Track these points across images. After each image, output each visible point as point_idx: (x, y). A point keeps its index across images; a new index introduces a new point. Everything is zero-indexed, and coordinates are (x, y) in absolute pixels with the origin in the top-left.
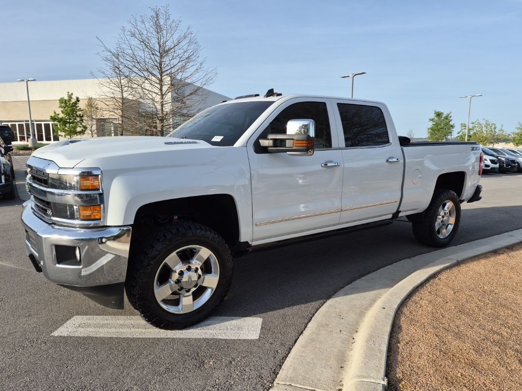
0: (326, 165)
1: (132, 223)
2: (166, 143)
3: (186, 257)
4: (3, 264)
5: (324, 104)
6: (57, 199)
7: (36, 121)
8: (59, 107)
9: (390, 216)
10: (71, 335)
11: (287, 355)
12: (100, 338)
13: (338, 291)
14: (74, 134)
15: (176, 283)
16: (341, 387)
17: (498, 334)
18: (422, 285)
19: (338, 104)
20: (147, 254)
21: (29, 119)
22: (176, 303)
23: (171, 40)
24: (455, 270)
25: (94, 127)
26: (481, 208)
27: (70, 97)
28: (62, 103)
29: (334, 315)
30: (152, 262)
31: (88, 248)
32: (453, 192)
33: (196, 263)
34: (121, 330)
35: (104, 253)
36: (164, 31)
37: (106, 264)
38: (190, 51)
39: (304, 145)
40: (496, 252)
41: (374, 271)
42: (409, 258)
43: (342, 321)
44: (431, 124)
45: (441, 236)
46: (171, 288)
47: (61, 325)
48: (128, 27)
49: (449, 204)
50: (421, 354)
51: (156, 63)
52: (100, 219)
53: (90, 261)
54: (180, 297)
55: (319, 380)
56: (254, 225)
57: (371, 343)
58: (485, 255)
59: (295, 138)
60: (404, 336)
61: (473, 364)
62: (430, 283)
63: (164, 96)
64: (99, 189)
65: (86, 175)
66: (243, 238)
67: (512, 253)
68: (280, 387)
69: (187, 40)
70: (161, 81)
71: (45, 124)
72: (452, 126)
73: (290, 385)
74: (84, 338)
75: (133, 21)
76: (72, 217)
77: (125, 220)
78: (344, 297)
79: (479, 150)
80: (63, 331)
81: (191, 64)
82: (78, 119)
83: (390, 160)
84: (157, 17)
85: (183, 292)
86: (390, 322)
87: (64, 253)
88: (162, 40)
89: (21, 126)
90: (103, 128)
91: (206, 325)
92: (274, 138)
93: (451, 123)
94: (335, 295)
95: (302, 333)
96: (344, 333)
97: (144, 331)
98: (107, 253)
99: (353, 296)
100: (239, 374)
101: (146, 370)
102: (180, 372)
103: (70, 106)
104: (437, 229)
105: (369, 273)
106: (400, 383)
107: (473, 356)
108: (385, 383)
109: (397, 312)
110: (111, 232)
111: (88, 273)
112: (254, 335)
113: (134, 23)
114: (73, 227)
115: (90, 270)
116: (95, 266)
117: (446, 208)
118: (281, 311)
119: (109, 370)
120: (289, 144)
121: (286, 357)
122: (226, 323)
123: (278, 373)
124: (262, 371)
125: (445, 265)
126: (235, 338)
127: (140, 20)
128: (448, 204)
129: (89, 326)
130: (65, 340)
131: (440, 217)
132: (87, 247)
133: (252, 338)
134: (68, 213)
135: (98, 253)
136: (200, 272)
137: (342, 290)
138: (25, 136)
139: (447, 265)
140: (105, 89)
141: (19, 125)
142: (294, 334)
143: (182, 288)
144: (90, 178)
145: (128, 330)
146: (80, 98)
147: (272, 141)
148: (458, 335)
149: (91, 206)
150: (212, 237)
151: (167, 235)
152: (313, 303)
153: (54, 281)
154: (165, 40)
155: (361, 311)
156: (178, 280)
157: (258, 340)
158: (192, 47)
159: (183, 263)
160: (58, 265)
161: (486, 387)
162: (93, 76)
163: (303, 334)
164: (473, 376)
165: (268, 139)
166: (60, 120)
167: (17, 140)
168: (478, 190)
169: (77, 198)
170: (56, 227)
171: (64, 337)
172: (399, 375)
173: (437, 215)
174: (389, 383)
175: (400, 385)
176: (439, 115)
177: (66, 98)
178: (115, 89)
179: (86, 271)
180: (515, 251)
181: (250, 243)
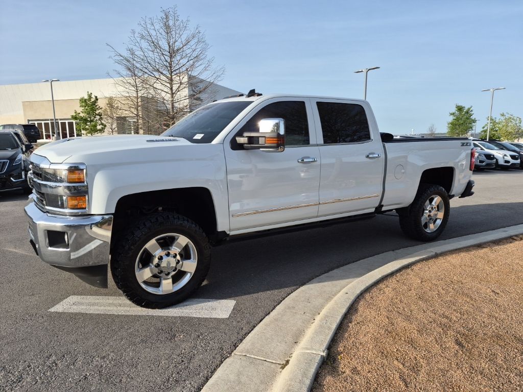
0: (303, 160)
1: (113, 211)
2: (147, 141)
3: (166, 244)
4: (16, 251)
5: (303, 103)
6: (49, 191)
7: (60, 120)
8: (80, 106)
9: (373, 210)
10: (65, 311)
11: (250, 332)
12: (90, 314)
13: (313, 279)
14: (95, 132)
15: (156, 266)
16: (290, 359)
17: (447, 318)
18: (392, 274)
19: (317, 102)
20: (129, 240)
21: (54, 118)
22: (157, 285)
23: (180, 40)
24: (431, 262)
25: (115, 126)
26: (486, 205)
27: (90, 97)
28: (83, 102)
29: (302, 299)
30: (132, 247)
31: (77, 235)
32: (441, 187)
33: (175, 250)
34: (109, 308)
35: (92, 239)
36: (173, 32)
37: (95, 248)
38: (198, 50)
39: (275, 142)
40: (480, 246)
41: (353, 262)
42: (393, 251)
43: (309, 304)
44: (451, 119)
45: (428, 231)
46: (151, 271)
47: (58, 303)
48: (139, 29)
49: (437, 200)
50: (368, 332)
51: (165, 63)
52: (85, 208)
53: (78, 246)
54: (160, 280)
55: (272, 352)
56: (231, 216)
57: (325, 321)
58: (467, 249)
59: (267, 135)
60: (357, 318)
61: (411, 342)
62: (402, 273)
63: (174, 95)
64: (84, 182)
65: (74, 169)
66: (220, 228)
67: (497, 247)
68: (236, 357)
69: (196, 40)
70: (171, 80)
71: (68, 123)
72: (474, 121)
73: (246, 356)
74: (76, 314)
75: (142, 23)
76: (62, 207)
77: (107, 209)
78: (318, 284)
79: (470, 145)
80: (59, 308)
81: (200, 63)
82: (98, 117)
83: (370, 156)
84: (166, 18)
85: (162, 275)
86: (347, 305)
87: (55, 238)
88: (171, 40)
89: (47, 125)
90: (123, 126)
91: (184, 306)
92: (249, 135)
93: (473, 117)
94: (309, 282)
95: (269, 313)
96: (308, 315)
97: (128, 309)
98: (95, 239)
99: (326, 283)
100: (203, 346)
101: (124, 340)
102: (152, 343)
103: (90, 104)
104: (423, 223)
105: (349, 263)
106: (339, 355)
107: (415, 335)
108: (324, 354)
109: (358, 297)
110: (94, 220)
111: (76, 256)
112: (224, 314)
113: (144, 26)
114: (63, 215)
115: (78, 254)
116: (83, 250)
117: (433, 203)
118: (255, 295)
119: (92, 340)
120: (261, 141)
121: (249, 333)
122: (202, 304)
123: (238, 346)
124: (224, 344)
125: (421, 257)
126: (207, 317)
127: (150, 22)
128: (435, 199)
129: (82, 304)
130: (60, 315)
131: (427, 211)
132: (75, 234)
133: (223, 317)
134: (60, 203)
135: (87, 239)
136: (178, 257)
137: (317, 278)
138: (51, 134)
139: (424, 257)
140: (121, 89)
141: (45, 123)
142: (261, 314)
143: (161, 272)
144: (77, 172)
145: (115, 308)
146: (98, 97)
147: (247, 138)
148: (408, 318)
149: (78, 196)
150: (189, 227)
151: (146, 223)
152: (286, 289)
153: (47, 262)
154: (174, 41)
155: (329, 297)
156: (157, 264)
157: (228, 319)
158: (200, 46)
159: (162, 249)
160: (50, 248)
161: (416, 360)
162: (109, 76)
163: (270, 315)
164: (407, 351)
165: (244, 137)
166: (81, 119)
167: (43, 139)
168: (470, 185)
169: (66, 191)
170: (49, 215)
171: (59, 313)
172: (341, 349)
173: (424, 210)
174: (328, 355)
175: (339, 357)
176: (460, 109)
177: (86, 97)
178: (130, 88)
179: (74, 255)
180: (501, 245)
181: (228, 233)
